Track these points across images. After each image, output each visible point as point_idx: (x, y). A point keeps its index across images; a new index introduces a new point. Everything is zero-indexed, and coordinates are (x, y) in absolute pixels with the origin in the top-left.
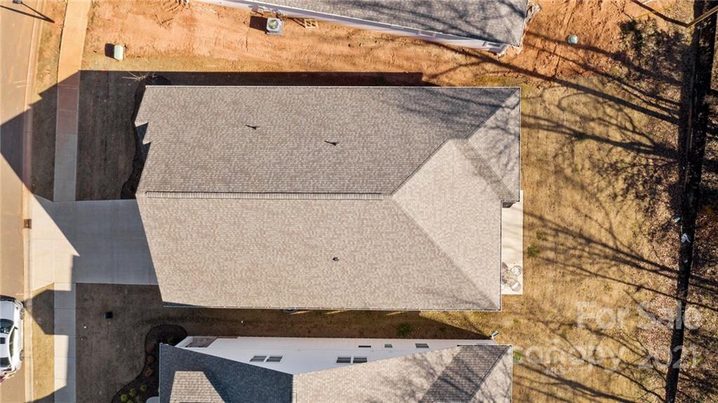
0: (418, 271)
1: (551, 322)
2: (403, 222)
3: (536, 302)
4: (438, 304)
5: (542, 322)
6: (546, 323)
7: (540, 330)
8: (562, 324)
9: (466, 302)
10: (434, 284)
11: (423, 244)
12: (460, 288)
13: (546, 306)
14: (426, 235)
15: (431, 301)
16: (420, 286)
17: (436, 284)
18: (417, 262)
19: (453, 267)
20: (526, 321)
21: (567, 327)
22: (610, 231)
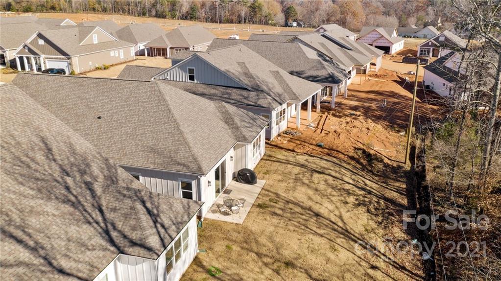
0: (151, 131)
1: (266, 256)
2: (156, 96)
3: (253, 234)
4: (154, 163)
5: (256, 253)
6: (260, 255)
7: (251, 259)
8: (277, 260)
9: (179, 164)
10: (158, 145)
11: (163, 111)
12: (178, 149)
13: (263, 240)
14: (168, 105)
15: (150, 159)
16: (148, 145)
17: (160, 144)
18: (154, 124)
19: (178, 130)
20: (239, 249)
21: (283, 265)
22: (341, 217)
